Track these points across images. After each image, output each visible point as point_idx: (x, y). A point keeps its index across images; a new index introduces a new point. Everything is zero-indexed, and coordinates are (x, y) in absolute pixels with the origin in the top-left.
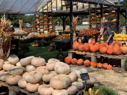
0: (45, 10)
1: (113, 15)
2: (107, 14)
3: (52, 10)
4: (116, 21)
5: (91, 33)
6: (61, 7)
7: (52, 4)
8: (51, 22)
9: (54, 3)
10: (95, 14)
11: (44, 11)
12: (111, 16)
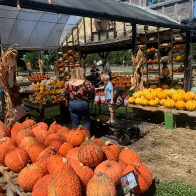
0: (70, 42)
1: (177, 46)
2: (167, 44)
3: (78, 42)
4: (183, 59)
5: (123, 84)
6: (90, 35)
7: (78, 32)
8: (78, 62)
9: (81, 29)
10: (145, 46)
11: (69, 44)
12: (174, 48)
